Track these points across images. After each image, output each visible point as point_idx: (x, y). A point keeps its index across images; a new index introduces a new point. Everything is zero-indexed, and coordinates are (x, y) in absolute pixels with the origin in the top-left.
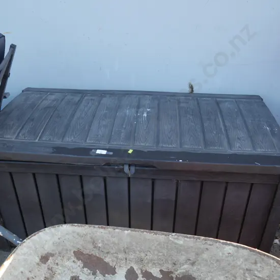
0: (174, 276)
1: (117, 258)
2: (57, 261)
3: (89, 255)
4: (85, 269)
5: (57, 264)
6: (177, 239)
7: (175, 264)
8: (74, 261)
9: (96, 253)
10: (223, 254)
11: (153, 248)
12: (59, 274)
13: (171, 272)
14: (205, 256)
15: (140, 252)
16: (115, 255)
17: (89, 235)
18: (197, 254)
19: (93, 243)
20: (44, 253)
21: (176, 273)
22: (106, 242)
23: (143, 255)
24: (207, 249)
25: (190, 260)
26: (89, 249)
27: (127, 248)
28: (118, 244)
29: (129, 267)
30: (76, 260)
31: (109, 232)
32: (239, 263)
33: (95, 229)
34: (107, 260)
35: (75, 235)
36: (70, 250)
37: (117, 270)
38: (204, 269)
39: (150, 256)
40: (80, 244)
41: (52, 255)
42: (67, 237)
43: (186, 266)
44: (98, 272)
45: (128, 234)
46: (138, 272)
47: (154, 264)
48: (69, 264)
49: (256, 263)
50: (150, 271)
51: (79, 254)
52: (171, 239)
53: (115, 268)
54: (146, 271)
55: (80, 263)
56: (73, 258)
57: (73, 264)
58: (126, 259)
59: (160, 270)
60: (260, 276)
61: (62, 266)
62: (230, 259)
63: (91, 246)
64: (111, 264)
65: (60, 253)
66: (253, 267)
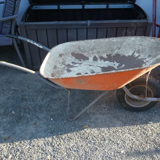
0: (112, 56)
1: (89, 53)
2: (65, 57)
3: (77, 54)
4: (76, 60)
5: (65, 58)
6: (113, 39)
7: (112, 51)
8: (71, 57)
9: (80, 52)
10: (131, 41)
11: (104, 46)
12: (67, 61)
13: (111, 54)
14: (124, 44)
15: (98, 49)
16: (88, 52)
17: (77, 45)
18: (121, 44)
19: (79, 48)
20: (60, 53)
21: (113, 54)
22: (84, 47)
23: (99, 50)
24: (125, 41)
25: (118, 47)
26: (78, 51)
27: (93, 48)
28: (89, 47)
29: (94, 56)
30: (72, 56)
31: (86, 42)
32: (137, 43)
33: (80, 42)
34: (85, 54)
35: (71, 46)
36: (70, 53)
37: (89, 58)
38: (124, 49)
39: (102, 50)
40: (74, 50)
41: (63, 55)
42: (68, 47)
43: (116, 51)
44: (82, 60)
45: (94, 42)
46: (98, 57)
47: (104, 52)
48: (70, 58)
49: (143, 41)
50: (102, 56)
51: (73, 54)
52: (111, 40)
53: (88, 58)
54: (101, 56)
55: (74, 57)
56: (71, 56)
57: (71, 58)
58: (93, 53)
59: (107, 55)
60: (145, 45)
61: (67, 59)
62: (134, 42)
63: (78, 50)
64: (87, 56)
65: (66, 54)
66: (142, 43)
